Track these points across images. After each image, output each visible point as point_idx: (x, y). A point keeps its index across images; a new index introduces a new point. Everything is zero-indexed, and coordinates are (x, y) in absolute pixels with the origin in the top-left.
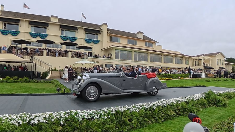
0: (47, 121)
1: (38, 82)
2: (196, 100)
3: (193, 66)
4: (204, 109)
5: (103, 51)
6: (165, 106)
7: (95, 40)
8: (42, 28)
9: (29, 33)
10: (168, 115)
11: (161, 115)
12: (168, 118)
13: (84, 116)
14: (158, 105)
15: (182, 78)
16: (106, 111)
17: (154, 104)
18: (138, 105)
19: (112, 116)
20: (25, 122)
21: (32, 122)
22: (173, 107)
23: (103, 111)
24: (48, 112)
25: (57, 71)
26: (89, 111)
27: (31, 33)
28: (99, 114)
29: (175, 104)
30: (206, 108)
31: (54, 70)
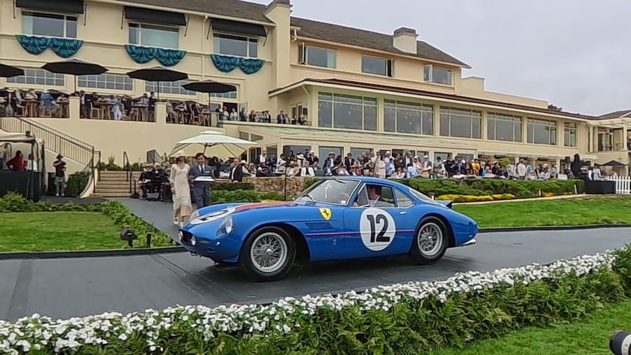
0: (105, 342)
1: (55, 209)
2: (582, 276)
3: (591, 150)
4: (608, 305)
5: (276, 98)
6: (476, 293)
7: (248, 58)
8: (62, 17)
9: (16, 36)
10: (486, 322)
11: (463, 322)
12: (487, 330)
13: (220, 326)
14: (455, 290)
15: (551, 194)
16: (287, 310)
17: (440, 286)
18: (389, 290)
19: (305, 324)
20: (38, 346)
21: (60, 343)
22: (506, 298)
23: (278, 308)
24: (106, 314)
25: (119, 169)
26: (233, 308)
27: (22, 37)
28: (266, 319)
29: (510, 286)
30: (616, 300)
31: (108, 165)
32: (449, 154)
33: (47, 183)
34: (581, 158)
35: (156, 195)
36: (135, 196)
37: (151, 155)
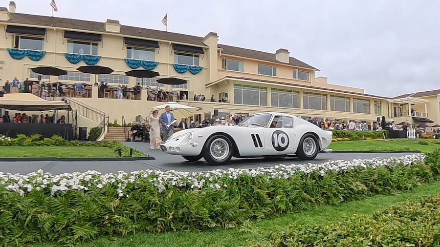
0: (86, 189)
1: (81, 145)
2: (407, 165)
3: (390, 117)
4: (424, 184)
5: (210, 88)
6: (343, 172)
7: (194, 66)
8: (89, 44)
9: (64, 54)
10: (351, 189)
11: (336, 189)
12: (351, 195)
13: (170, 182)
14: (330, 169)
15: (370, 138)
16: (218, 175)
17: (320, 166)
18: (287, 168)
19: (230, 185)
20: (38, 188)
21: (55, 188)
22: (362, 176)
23: (211, 174)
24: (89, 171)
25: (120, 126)
26: (180, 173)
27: (67, 54)
28: (203, 181)
29: (364, 168)
30: (428, 182)
31: (114, 124)
32: (310, 118)
33: (78, 134)
34: (386, 120)
35: (140, 139)
36: (129, 140)
37: (138, 118)
